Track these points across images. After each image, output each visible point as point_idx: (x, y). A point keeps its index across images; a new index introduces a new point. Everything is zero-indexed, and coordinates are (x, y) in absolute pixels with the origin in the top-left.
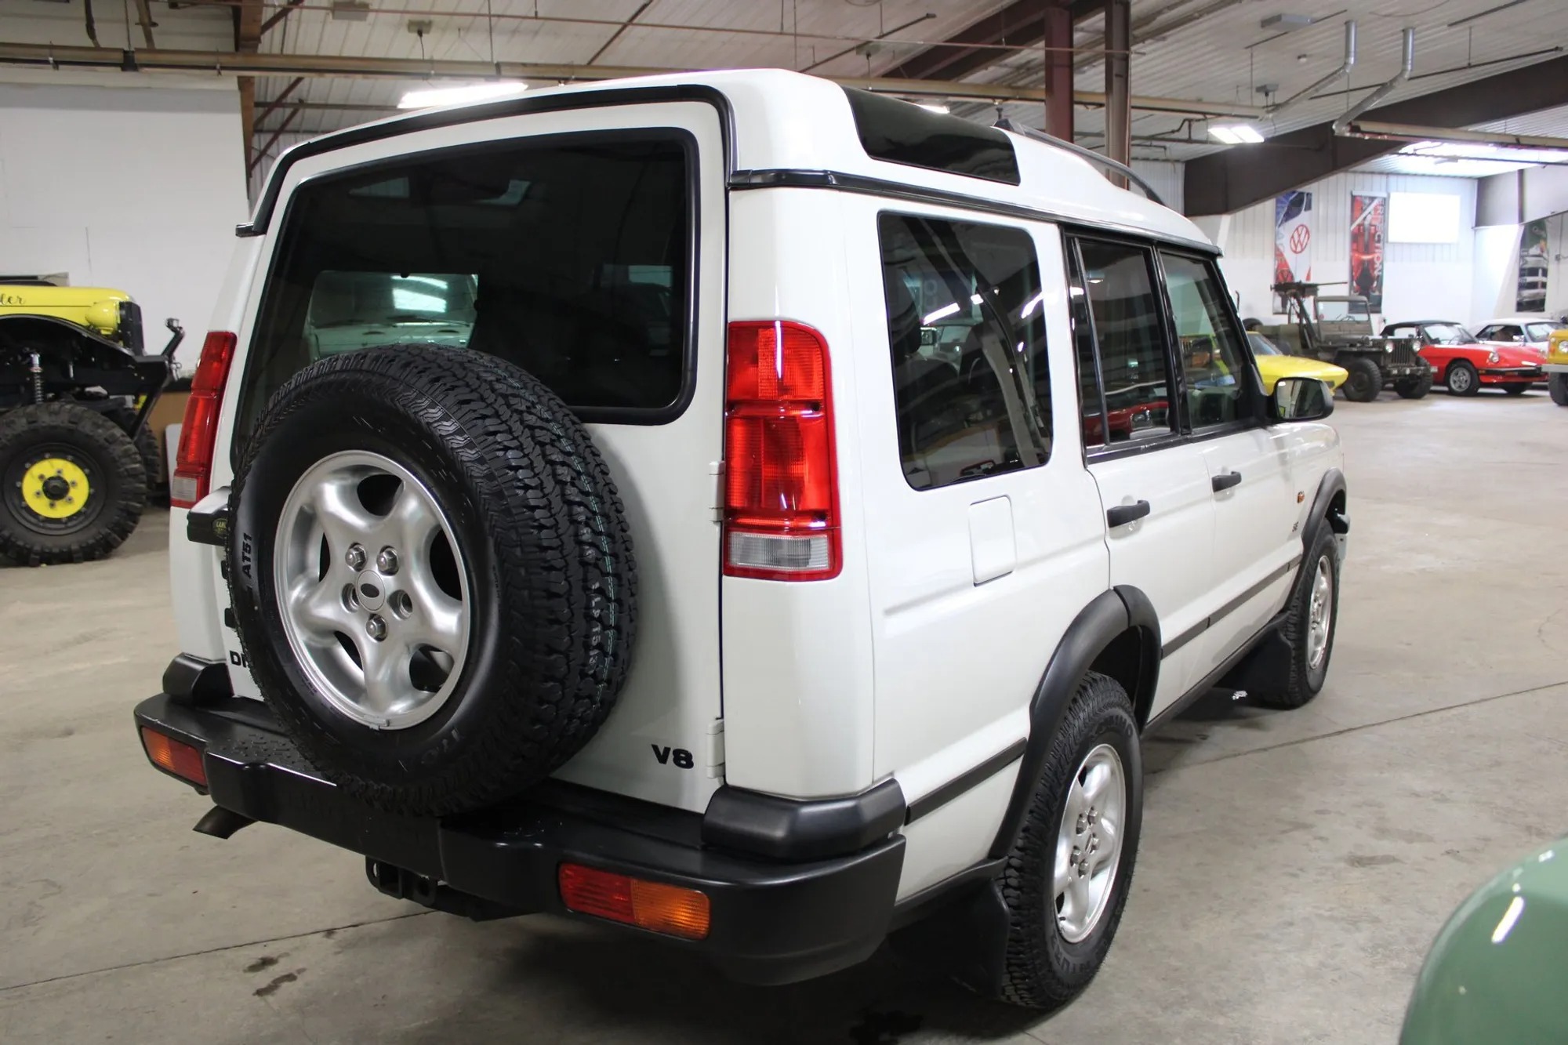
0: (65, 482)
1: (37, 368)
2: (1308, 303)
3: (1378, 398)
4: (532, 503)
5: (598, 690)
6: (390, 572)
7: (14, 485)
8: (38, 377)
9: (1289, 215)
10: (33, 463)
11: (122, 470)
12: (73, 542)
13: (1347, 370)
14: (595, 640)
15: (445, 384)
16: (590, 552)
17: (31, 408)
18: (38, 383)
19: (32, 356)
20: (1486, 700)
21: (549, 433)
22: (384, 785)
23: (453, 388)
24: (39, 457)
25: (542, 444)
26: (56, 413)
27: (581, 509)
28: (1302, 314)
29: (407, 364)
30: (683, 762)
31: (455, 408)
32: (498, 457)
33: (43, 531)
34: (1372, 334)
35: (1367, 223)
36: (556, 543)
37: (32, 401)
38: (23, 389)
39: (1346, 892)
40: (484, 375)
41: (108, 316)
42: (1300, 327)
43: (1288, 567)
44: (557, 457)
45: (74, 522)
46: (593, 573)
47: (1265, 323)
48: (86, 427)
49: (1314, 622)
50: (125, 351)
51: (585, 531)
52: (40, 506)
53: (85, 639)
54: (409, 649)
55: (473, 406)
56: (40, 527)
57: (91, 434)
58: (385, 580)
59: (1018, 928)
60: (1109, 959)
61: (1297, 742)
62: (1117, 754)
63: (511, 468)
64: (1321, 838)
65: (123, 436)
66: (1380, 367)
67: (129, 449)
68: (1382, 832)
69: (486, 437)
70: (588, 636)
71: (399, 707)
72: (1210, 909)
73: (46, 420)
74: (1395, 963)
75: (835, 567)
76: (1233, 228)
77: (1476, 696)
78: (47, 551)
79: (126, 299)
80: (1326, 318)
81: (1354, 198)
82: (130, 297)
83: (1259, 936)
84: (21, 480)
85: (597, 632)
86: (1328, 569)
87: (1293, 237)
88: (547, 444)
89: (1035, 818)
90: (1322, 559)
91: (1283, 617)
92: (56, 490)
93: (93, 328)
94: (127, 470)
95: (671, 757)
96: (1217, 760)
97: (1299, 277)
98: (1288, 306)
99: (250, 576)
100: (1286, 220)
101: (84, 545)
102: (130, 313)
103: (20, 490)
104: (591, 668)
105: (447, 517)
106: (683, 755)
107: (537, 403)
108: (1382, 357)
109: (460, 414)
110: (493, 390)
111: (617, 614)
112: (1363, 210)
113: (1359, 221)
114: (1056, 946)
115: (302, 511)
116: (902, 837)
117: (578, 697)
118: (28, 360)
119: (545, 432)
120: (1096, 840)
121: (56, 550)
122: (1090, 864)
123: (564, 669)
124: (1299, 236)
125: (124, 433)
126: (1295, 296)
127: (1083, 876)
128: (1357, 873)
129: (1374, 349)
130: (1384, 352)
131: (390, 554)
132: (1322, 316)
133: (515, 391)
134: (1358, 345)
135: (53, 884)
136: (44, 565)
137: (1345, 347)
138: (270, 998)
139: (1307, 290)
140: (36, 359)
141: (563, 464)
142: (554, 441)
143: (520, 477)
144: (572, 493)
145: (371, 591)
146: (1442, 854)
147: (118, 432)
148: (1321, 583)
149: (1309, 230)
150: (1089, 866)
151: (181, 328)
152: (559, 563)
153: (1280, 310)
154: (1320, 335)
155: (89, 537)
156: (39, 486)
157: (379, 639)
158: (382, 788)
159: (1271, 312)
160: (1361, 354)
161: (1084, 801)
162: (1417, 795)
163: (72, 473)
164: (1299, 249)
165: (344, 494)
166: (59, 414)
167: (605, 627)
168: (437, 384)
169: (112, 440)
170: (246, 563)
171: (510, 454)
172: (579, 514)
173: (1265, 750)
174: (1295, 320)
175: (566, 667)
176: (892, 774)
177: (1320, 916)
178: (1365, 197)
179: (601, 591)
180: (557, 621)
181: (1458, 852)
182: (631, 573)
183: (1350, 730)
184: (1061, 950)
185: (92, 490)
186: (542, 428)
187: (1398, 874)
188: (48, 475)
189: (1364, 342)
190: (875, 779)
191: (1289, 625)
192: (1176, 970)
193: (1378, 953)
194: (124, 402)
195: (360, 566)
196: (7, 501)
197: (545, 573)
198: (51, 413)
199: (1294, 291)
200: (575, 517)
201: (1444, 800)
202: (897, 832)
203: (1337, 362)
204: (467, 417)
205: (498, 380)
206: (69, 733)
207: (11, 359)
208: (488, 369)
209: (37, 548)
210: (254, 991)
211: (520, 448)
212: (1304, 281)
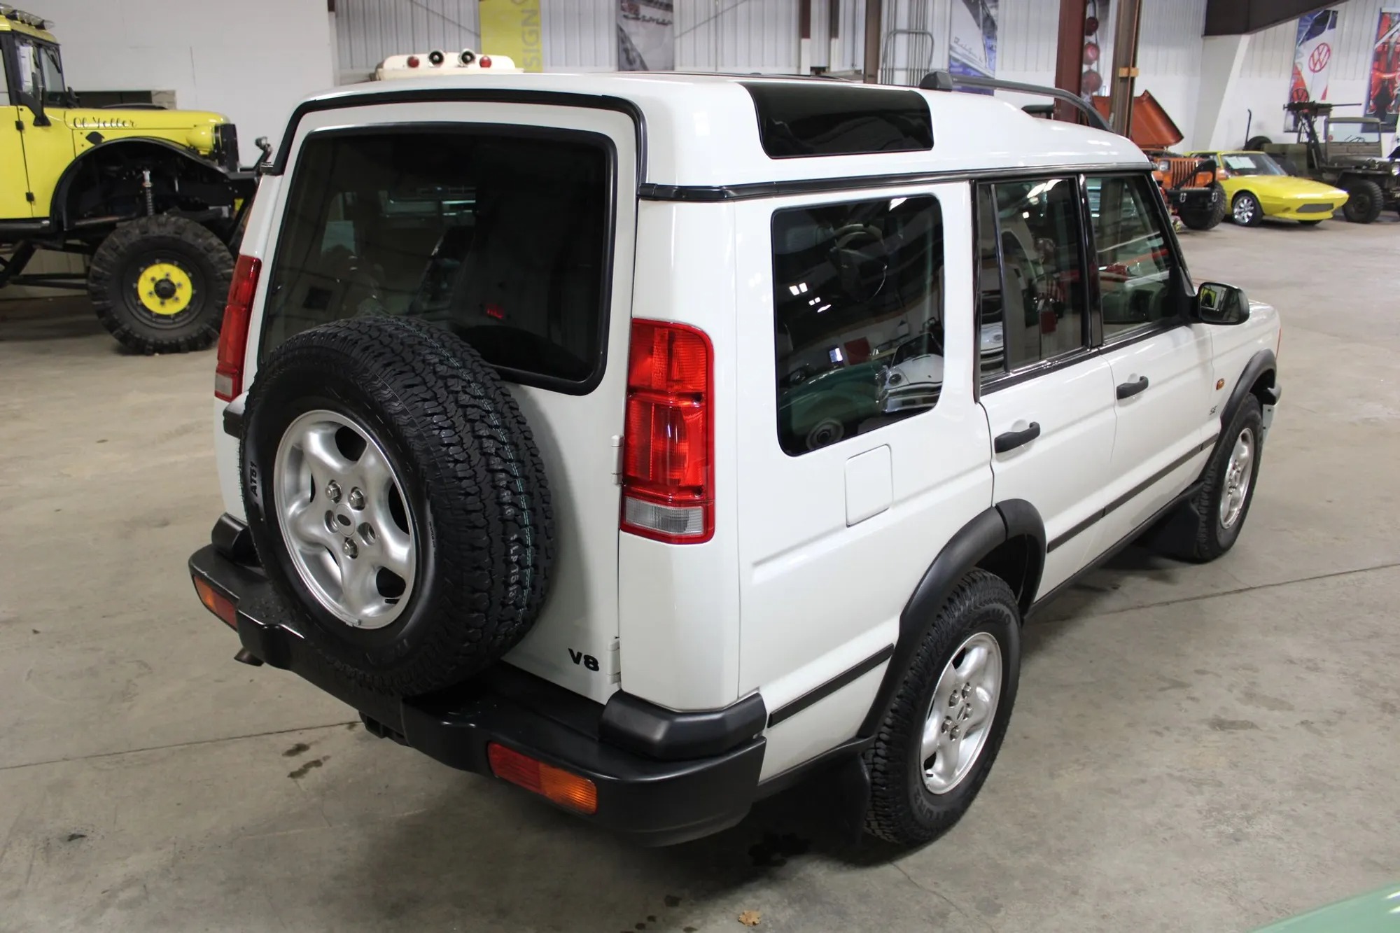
0: (172, 284)
1: (148, 184)
2: (1319, 123)
3: (1379, 218)
4: (460, 474)
5: (519, 613)
6: (359, 508)
7: (131, 286)
8: (149, 191)
9: (1312, 34)
10: (146, 267)
11: (219, 274)
12: (179, 335)
13: (1349, 193)
14: (513, 579)
15: (394, 370)
16: (509, 511)
17: (143, 220)
18: (150, 196)
19: (144, 172)
20: (1386, 567)
21: (480, 410)
22: (356, 669)
23: (401, 373)
24: (150, 262)
25: (472, 421)
26: (164, 225)
27: (503, 475)
28: (1312, 134)
29: (367, 348)
30: (592, 666)
31: (403, 391)
32: (434, 435)
33: (154, 325)
34: (1380, 156)
35: (1393, 40)
36: (479, 505)
37: (144, 213)
38: (137, 200)
39: (1200, 754)
40: (429, 357)
41: (205, 138)
42: (1308, 147)
43: (1201, 447)
44: (484, 432)
45: (180, 319)
46: (511, 525)
47: (1274, 142)
48: (188, 237)
49: (1231, 487)
50: (220, 169)
51: (506, 494)
52: (153, 303)
53: (185, 430)
54: (374, 568)
55: (415, 390)
56: (153, 322)
57: (193, 243)
58: (356, 513)
59: (884, 788)
60: (978, 802)
61: (1198, 598)
62: (994, 638)
63: (444, 445)
64: (1193, 699)
65: (219, 244)
66: (1384, 190)
67: (224, 257)
68: (1250, 696)
69: (425, 418)
70: (508, 576)
71: (370, 610)
72: (1077, 761)
73: (155, 231)
74: (1223, 827)
75: (707, 534)
76: (1252, 45)
77: (1378, 561)
78: (159, 342)
79: (222, 121)
80: (1335, 140)
81: (1382, 15)
82: (226, 118)
83: (1112, 791)
84: (137, 282)
85: (515, 573)
86: (1250, 438)
87: (1313, 56)
88: (477, 421)
89: (904, 701)
90: (1245, 431)
91: (1196, 489)
92: (165, 290)
93: (193, 149)
94: (223, 275)
95: (582, 660)
96: (1122, 610)
97: (1315, 98)
98: (1300, 124)
99: (257, 495)
100: (1308, 39)
101: (189, 338)
102: (227, 133)
103: (136, 291)
104: (511, 599)
105: (397, 476)
106: (591, 660)
107: (472, 382)
108: (1387, 181)
109: (405, 396)
110: (435, 372)
111: (535, 555)
112: (1390, 28)
113: (1385, 39)
114: (919, 802)
115: (293, 448)
116: (764, 738)
117: (500, 622)
118: (140, 176)
119: (476, 409)
120: (969, 709)
121: (166, 342)
122: (963, 729)
123: (486, 603)
124: (1320, 54)
125: (220, 242)
126: (1306, 117)
127: (954, 740)
128: (1216, 736)
129: (1380, 172)
130: (1390, 175)
131: (358, 493)
132: (1332, 138)
133: (454, 372)
134: (1364, 167)
135: (146, 665)
136: (157, 354)
137: (1351, 168)
138: (300, 781)
139: (1320, 110)
140: (147, 175)
141: (489, 437)
142: (484, 417)
143: (451, 453)
144: (496, 463)
145: (345, 521)
146: (1297, 724)
147: (215, 241)
148: (1242, 450)
149: (1331, 48)
150: (960, 732)
151: (269, 145)
152: (482, 522)
153: (1292, 128)
154: (1326, 154)
155: (193, 331)
156: (151, 287)
157: (353, 557)
158: (356, 671)
159: (1282, 129)
160: (1365, 176)
161: (957, 679)
162: (1291, 662)
163: (178, 276)
164: (1318, 67)
165: (325, 441)
166: (168, 224)
167: (522, 568)
168: (389, 369)
169: (210, 249)
170: (254, 484)
171: (444, 433)
172: (501, 480)
173: (1168, 603)
174: (1305, 139)
175: (488, 601)
176: (758, 689)
177: (1170, 775)
178: (1395, 14)
179: (519, 541)
180: (479, 568)
181: (1312, 723)
182: (548, 521)
183: (1251, 588)
184: (925, 802)
185: (195, 292)
186: (473, 406)
187: (1252, 740)
188: (158, 278)
189: (1370, 165)
190: (740, 695)
191: (1203, 493)
192: (1034, 817)
193: (1212, 816)
194: (221, 212)
195: (337, 500)
196: (127, 300)
197: (469, 531)
198: (160, 225)
199: (1306, 111)
200: (497, 483)
201: (1314, 668)
202: (761, 734)
203: (1339, 185)
204: (410, 400)
205: (441, 362)
206: (165, 523)
207: (127, 174)
208: (434, 351)
209: (151, 340)
210: (288, 773)
211: (452, 427)
212: (1319, 101)
